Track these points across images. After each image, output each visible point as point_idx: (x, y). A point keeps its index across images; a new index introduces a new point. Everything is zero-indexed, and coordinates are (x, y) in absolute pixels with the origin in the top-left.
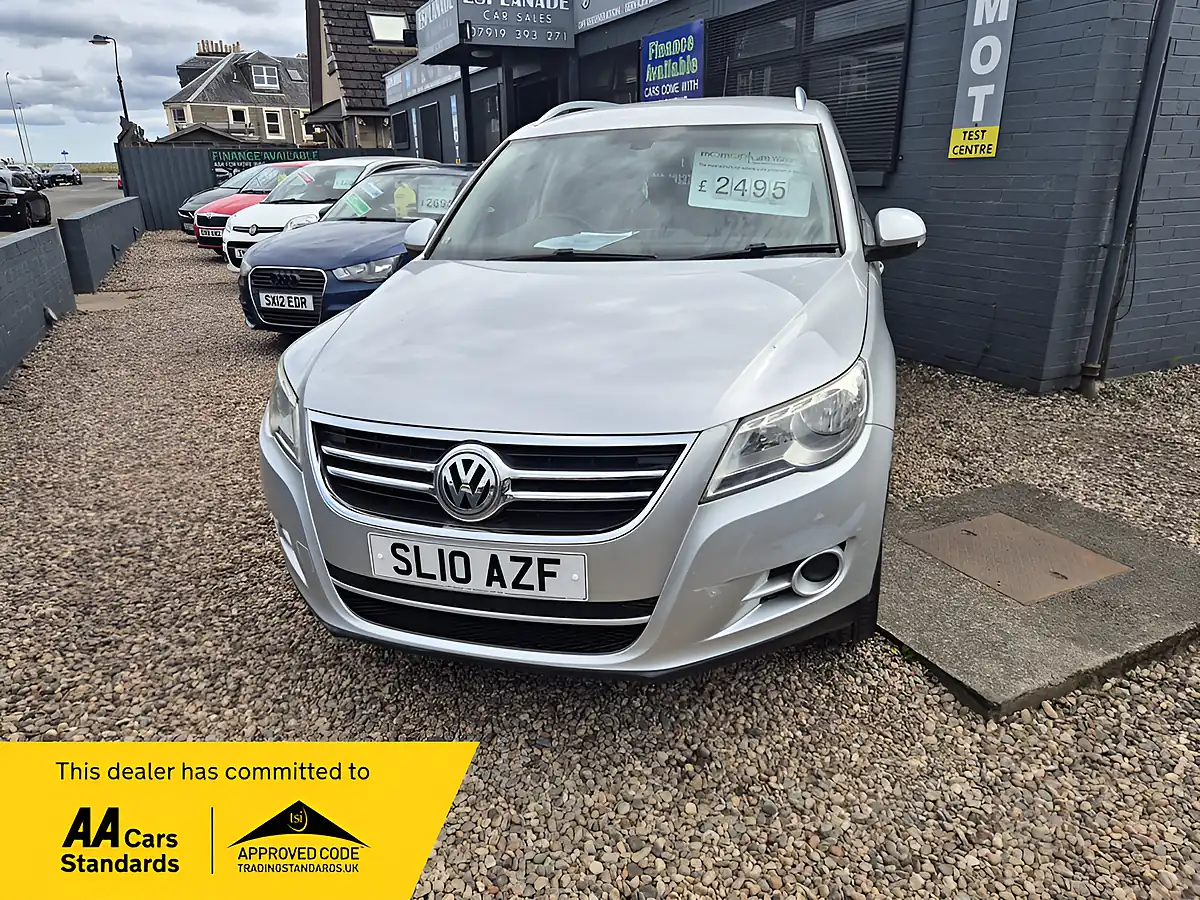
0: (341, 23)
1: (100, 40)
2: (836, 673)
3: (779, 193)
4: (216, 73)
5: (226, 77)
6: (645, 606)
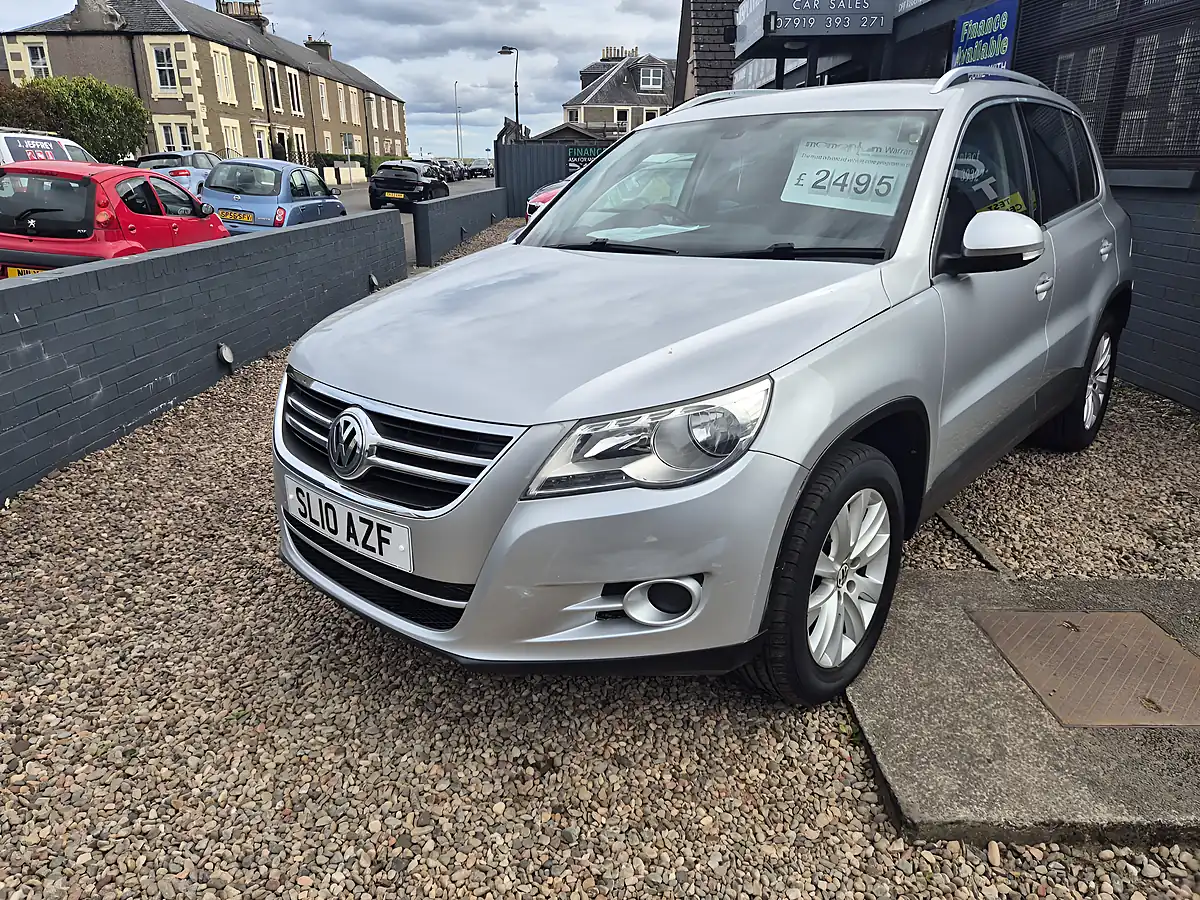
0: (707, 22)
1: (506, 50)
2: (762, 731)
3: (883, 188)
4: (610, 77)
5: (618, 79)
6: (463, 591)
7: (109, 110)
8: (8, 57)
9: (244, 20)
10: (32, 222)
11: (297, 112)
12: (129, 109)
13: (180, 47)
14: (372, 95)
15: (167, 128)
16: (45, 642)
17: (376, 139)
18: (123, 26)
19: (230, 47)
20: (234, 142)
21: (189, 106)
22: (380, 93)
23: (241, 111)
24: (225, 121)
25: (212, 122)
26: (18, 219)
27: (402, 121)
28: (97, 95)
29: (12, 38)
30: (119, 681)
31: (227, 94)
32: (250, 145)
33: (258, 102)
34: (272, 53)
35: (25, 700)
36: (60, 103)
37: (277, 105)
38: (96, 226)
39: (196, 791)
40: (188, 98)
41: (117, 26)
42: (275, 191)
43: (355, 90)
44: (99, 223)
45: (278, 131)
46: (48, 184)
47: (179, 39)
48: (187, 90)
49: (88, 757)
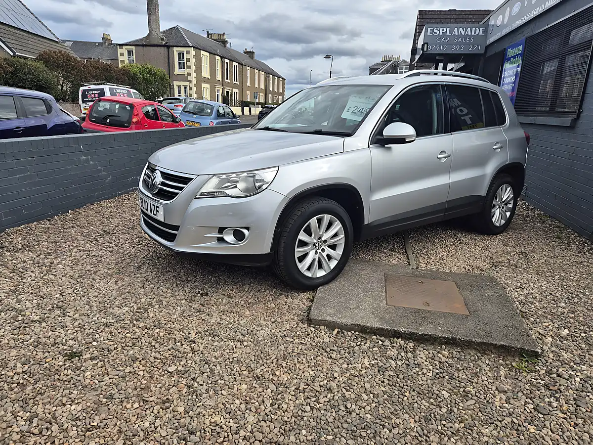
1: (327, 57)
5: (387, 71)
6: (176, 228)
7: (155, 78)
8: (119, 55)
9: (218, 41)
10: (108, 120)
11: (236, 82)
12: (162, 78)
13: (188, 53)
14: (271, 76)
15: (179, 87)
16: (67, 249)
17: (270, 95)
18: (166, 43)
19: (209, 53)
20: (206, 94)
21: (189, 78)
22: (274, 74)
23: (212, 81)
24: (203, 85)
25: (198, 85)
26: (103, 118)
27: (283, 88)
28: (150, 72)
29: (121, 47)
30: (85, 260)
31: (206, 73)
32: (213, 97)
33: (219, 77)
34: (228, 56)
35: (55, 261)
36: (135, 75)
37: (227, 79)
38: (132, 123)
39: (95, 287)
40: (189, 74)
41: (164, 43)
42: (210, 114)
43: (263, 73)
44: (133, 122)
45: (226, 90)
46: (117, 106)
47: (188, 49)
48: (189, 71)
49: (67, 276)
